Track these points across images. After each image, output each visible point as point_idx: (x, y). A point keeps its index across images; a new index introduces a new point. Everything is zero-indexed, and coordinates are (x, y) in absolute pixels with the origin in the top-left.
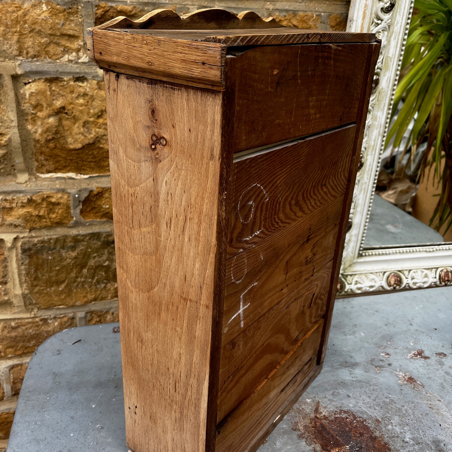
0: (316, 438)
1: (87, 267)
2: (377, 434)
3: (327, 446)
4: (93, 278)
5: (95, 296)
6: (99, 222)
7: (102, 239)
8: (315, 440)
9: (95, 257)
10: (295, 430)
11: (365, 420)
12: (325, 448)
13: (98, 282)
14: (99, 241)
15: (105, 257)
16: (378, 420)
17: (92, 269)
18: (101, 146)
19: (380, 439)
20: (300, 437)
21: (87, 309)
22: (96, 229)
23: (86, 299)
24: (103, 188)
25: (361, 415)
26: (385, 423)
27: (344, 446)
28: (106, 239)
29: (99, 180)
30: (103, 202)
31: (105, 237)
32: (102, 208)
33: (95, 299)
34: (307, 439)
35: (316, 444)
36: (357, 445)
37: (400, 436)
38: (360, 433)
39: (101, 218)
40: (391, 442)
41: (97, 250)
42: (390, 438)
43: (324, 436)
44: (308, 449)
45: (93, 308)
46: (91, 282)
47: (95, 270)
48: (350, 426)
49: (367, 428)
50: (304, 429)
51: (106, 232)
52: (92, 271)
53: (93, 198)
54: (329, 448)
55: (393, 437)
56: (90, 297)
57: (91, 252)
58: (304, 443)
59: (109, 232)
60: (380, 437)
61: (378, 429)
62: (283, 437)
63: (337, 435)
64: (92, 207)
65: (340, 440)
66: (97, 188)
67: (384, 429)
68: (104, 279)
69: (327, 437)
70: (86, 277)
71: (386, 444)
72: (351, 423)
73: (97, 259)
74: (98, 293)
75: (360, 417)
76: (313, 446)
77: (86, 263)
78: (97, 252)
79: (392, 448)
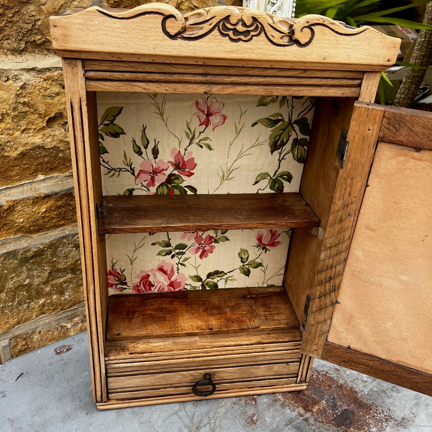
0: (296, 402)
1: (5, 291)
2: (341, 382)
3: (307, 407)
4: (13, 301)
5: (18, 319)
6: (13, 238)
7: (19, 257)
8: (296, 405)
9: (12, 278)
10: (276, 401)
11: (327, 372)
12: (307, 409)
13: (20, 304)
14: (16, 260)
15: (24, 276)
16: (337, 369)
17: (11, 291)
18: (6, 154)
19: (345, 386)
20: (283, 406)
21: (10, 335)
22: (11, 247)
23: (8, 326)
24: (14, 201)
25: (322, 369)
26: (343, 370)
27: (321, 401)
28: (24, 256)
29: (8, 192)
30: (16, 216)
31: (22, 254)
32: (15, 223)
33: (18, 323)
34: (289, 406)
35: (298, 408)
36: (330, 397)
37: (359, 377)
38: (328, 386)
39: (15, 234)
40: (354, 386)
41: (15, 270)
42: (352, 382)
43: (302, 399)
44: (294, 415)
45: (17, 333)
46: (12, 305)
47: (14, 292)
48: (318, 382)
49: (331, 379)
50: (283, 397)
51: (23, 249)
52: (12, 293)
53: (3, 214)
54: (310, 408)
55: (354, 380)
56: (12, 321)
57: (8, 273)
58: (289, 411)
59: (26, 248)
60: (345, 383)
61: (340, 377)
62: (269, 412)
63: (311, 394)
64: (3, 224)
65: (316, 397)
66: (7, 202)
67: (344, 376)
68: (26, 299)
69: (304, 398)
70: (5, 302)
71: (351, 388)
72: (318, 379)
73: (15, 279)
74: (22, 314)
75: (322, 371)
76: (297, 411)
77: (4, 286)
78: (15, 272)
79: (358, 390)
